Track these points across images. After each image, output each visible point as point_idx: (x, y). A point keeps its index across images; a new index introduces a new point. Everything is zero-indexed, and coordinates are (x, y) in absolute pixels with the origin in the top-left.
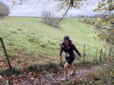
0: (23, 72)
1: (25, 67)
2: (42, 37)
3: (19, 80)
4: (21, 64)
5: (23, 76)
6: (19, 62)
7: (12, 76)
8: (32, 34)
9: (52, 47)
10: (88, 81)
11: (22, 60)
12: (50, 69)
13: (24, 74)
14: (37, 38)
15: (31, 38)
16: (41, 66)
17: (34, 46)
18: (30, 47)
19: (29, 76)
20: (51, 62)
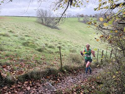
0: (17, 81)
1: (19, 75)
2: (39, 40)
3: (12, 91)
4: (14, 73)
6: (12, 71)
8: (27, 36)
9: (50, 51)
10: (90, 87)
11: (16, 67)
12: (49, 76)
13: (18, 84)
14: (32, 41)
15: (25, 41)
16: (38, 74)
17: (29, 51)
18: (25, 52)
19: (24, 87)
20: (49, 69)
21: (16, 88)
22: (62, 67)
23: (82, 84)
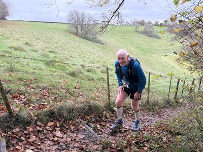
0: (36, 121)
2: (71, 59)
3: (27, 137)
4: (31, 107)
5: (35, 130)
6: (27, 103)
7: (14, 131)
8: (52, 52)
9: (89, 76)
10: (159, 138)
11: (34, 98)
12: (88, 116)
13: (38, 125)
14: (61, 59)
15: (49, 60)
16: (70, 111)
17: (55, 74)
18: (49, 75)
19: (47, 131)
20: (89, 103)
21: (34, 132)
22: (109, 102)
23: (145, 132)
